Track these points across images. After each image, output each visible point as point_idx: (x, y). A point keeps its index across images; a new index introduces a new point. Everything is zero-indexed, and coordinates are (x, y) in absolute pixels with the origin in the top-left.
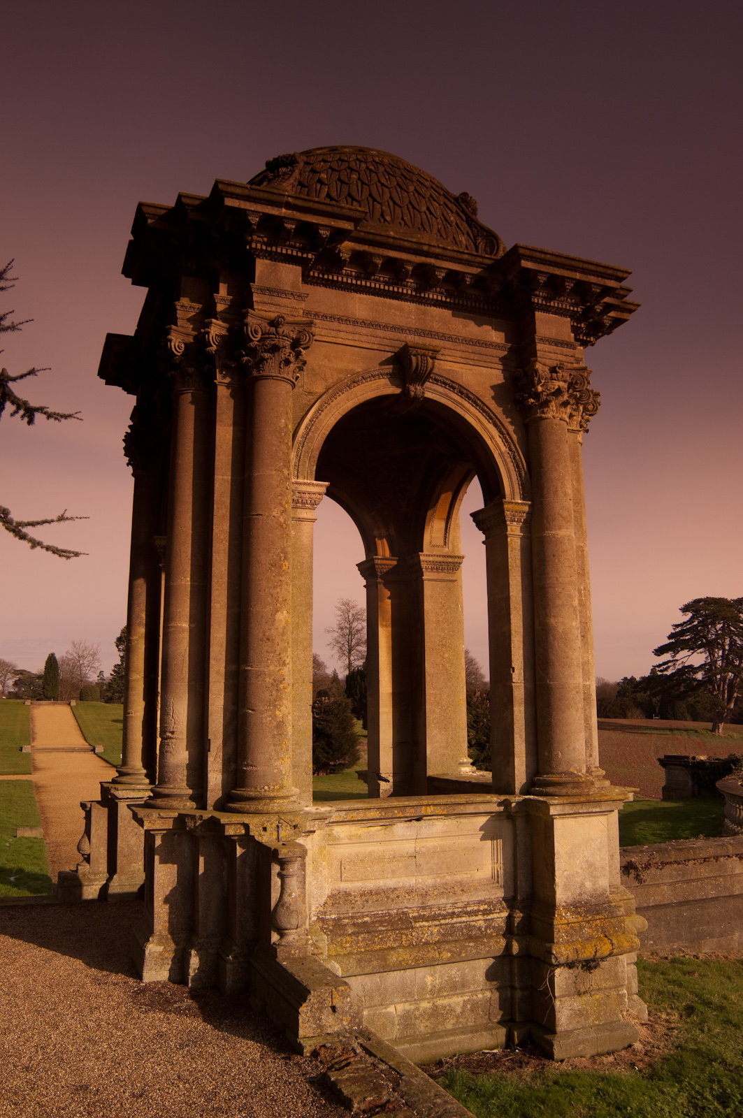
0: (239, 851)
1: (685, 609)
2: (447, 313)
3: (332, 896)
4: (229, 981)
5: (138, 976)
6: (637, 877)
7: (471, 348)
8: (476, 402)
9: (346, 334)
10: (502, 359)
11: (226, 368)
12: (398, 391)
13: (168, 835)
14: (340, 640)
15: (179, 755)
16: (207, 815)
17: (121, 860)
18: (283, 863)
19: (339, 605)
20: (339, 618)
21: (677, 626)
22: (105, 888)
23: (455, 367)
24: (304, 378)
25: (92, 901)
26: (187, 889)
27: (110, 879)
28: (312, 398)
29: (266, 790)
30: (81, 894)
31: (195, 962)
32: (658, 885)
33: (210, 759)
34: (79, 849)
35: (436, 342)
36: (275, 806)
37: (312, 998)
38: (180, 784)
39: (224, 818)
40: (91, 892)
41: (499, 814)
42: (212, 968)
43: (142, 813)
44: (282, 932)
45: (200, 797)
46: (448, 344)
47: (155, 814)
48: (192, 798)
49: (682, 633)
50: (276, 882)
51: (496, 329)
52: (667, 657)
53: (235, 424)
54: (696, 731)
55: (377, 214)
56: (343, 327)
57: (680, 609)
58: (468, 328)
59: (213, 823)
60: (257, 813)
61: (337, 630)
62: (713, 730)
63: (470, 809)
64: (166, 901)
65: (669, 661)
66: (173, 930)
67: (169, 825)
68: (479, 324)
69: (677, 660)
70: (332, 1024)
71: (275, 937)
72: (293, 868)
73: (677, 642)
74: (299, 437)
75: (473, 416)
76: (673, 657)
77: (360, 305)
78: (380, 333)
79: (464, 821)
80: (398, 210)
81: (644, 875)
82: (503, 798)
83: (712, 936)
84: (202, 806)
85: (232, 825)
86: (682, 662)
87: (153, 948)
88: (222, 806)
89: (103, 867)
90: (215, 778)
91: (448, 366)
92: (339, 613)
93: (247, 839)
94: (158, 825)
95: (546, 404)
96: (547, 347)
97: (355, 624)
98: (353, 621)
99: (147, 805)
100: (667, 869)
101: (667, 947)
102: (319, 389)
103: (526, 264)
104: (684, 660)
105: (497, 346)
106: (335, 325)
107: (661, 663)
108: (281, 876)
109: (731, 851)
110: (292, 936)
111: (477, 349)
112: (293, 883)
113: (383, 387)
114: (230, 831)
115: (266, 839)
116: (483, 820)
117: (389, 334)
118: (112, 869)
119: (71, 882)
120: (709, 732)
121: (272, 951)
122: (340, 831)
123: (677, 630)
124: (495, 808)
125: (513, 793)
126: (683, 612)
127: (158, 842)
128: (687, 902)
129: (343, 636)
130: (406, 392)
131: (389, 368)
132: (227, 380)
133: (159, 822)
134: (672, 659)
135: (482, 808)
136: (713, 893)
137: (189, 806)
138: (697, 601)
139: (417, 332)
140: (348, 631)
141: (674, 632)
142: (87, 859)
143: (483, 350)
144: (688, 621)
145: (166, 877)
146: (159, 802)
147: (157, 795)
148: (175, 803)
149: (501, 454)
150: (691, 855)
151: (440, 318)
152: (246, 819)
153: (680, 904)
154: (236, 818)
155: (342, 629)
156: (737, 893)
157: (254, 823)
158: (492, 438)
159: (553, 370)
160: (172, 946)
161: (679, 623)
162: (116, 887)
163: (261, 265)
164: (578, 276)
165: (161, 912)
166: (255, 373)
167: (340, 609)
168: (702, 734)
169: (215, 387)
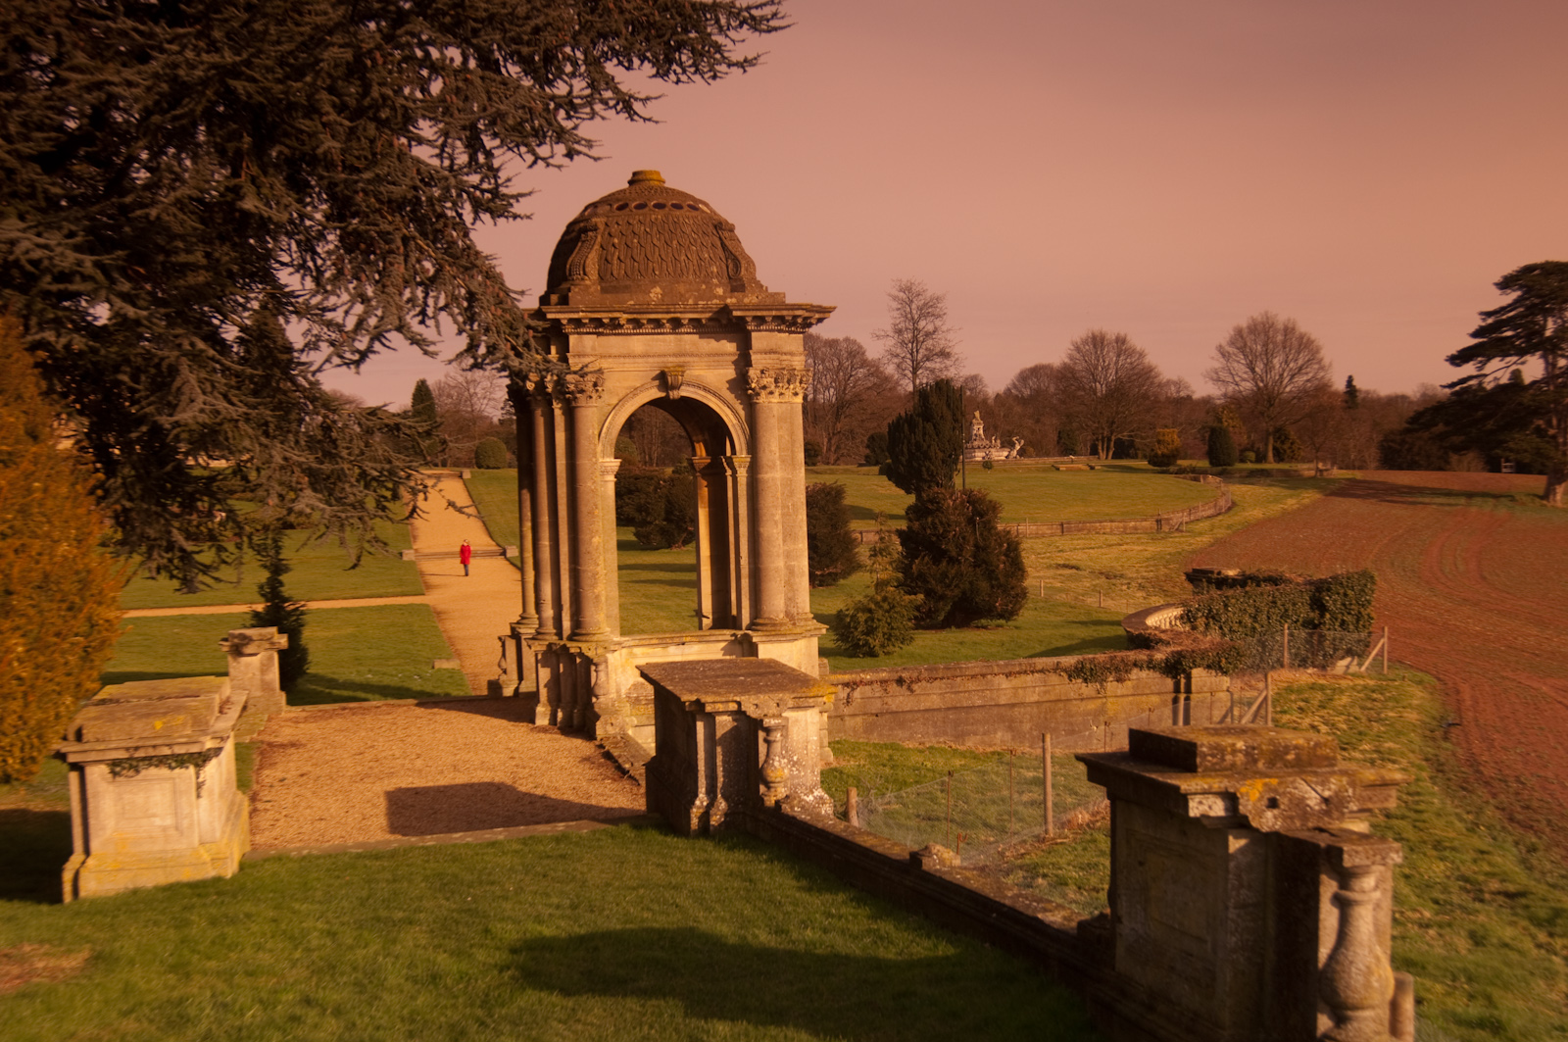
0: (578, 660)
1: (1506, 284)
2: (696, 337)
3: (634, 685)
4: (575, 722)
5: (533, 722)
6: (909, 688)
7: (712, 359)
8: (715, 394)
9: (629, 364)
10: (734, 363)
11: (557, 398)
12: (663, 394)
13: (544, 654)
14: (899, 351)
15: (549, 612)
16: (562, 643)
17: (526, 673)
18: (596, 665)
19: (895, 292)
20: (896, 314)
21: (1489, 314)
22: (517, 689)
23: (702, 372)
24: (605, 396)
25: (509, 697)
26: (555, 683)
27: (519, 684)
28: (610, 408)
29: (591, 630)
30: (501, 694)
31: (560, 715)
32: (929, 694)
33: (564, 615)
34: (499, 666)
35: (688, 359)
36: (595, 638)
37: (602, 719)
38: (550, 628)
39: (569, 644)
40: (508, 691)
41: (732, 641)
42: (568, 717)
43: (530, 642)
44: (597, 697)
45: (559, 634)
46: (696, 359)
47: (537, 643)
48: (556, 634)
49: (1497, 326)
50: (593, 674)
51: (730, 341)
52: (1469, 369)
53: (566, 430)
54: (1512, 498)
55: (650, 271)
56: (627, 360)
57: (1496, 284)
58: (710, 345)
59: (565, 648)
60: (586, 641)
61: (892, 334)
62: (1547, 494)
63: (713, 638)
64: (545, 686)
65: (1470, 378)
66: (550, 701)
67: (544, 648)
68: (718, 340)
69: (1486, 375)
70: (611, 730)
71: (594, 700)
72: (602, 667)
73: (1491, 340)
74: (603, 435)
75: (713, 403)
76: (1480, 368)
77: (638, 343)
78: (651, 360)
79: (712, 645)
80: (664, 266)
81: (915, 687)
82: (733, 632)
83: (975, 734)
84: (561, 639)
85: (573, 649)
86: (1496, 379)
87: (540, 709)
88: (570, 638)
89: (515, 676)
90: (567, 624)
91: (697, 373)
92: (895, 305)
93: (581, 654)
94: (539, 648)
95: (758, 394)
96: (759, 356)
97: (922, 323)
98: (920, 318)
99: (533, 639)
100: (937, 683)
101: (934, 740)
102: (615, 402)
103: (735, 313)
104: (1498, 374)
105: (730, 354)
106: (622, 360)
107: (1455, 380)
108: (596, 671)
109: (996, 670)
110: (602, 699)
111: (716, 358)
112: (602, 675)
113: (655, 393)
114: (572, 651)
115: (590, 654)
116: (723, 644)
117: (656, 359)
118: (521, 678)
119: (495, 686)
120: (1538, 500)
121: (592, 706)
122: (637, 651)
123: (1490, 321)
124: (729, 638)
125: (741, 629)
126: (1501, 289)
127: (540, 657)
128: (956, 708)
129: (903, 343)
130: (668, 396)
131: (657, 382)
132: (560, 405)
133: (540, 647)
134: (1475, 373)
135: (720, 638)
136: (979, 702)
137: (554, 639)
138: (1528, 269)
139: (675, 355)
140: (910, 335)
141: (1483, 324)
142: (505, 672)
143: (721, 358)
144: (1509, 305)
145: (545, 674)
146: (540, 637)
147: (538, 633)
148: (547, 637)
149: (733, 425)
150: (958, 672)
151: (690, 341)
152: (580, 645)
153: (948, 709)
154: (574, 644)
155: (899, 332)
156: (1003, 703)
157: (584, 646)
158: (727, 415)
159: (762, 372)
160: (549, 708)
161: (1491, 308)
162: (524, 688)
163: (573, 339)
164: (774, 313)
165: (543, 693)
166: (574, 404)
167: (895, 298)
168: (1523, 504)
169: (553, 410)
